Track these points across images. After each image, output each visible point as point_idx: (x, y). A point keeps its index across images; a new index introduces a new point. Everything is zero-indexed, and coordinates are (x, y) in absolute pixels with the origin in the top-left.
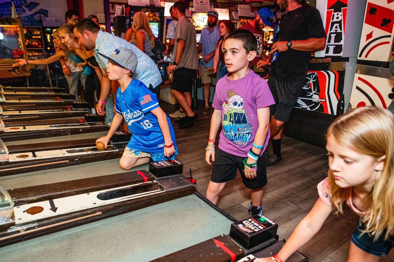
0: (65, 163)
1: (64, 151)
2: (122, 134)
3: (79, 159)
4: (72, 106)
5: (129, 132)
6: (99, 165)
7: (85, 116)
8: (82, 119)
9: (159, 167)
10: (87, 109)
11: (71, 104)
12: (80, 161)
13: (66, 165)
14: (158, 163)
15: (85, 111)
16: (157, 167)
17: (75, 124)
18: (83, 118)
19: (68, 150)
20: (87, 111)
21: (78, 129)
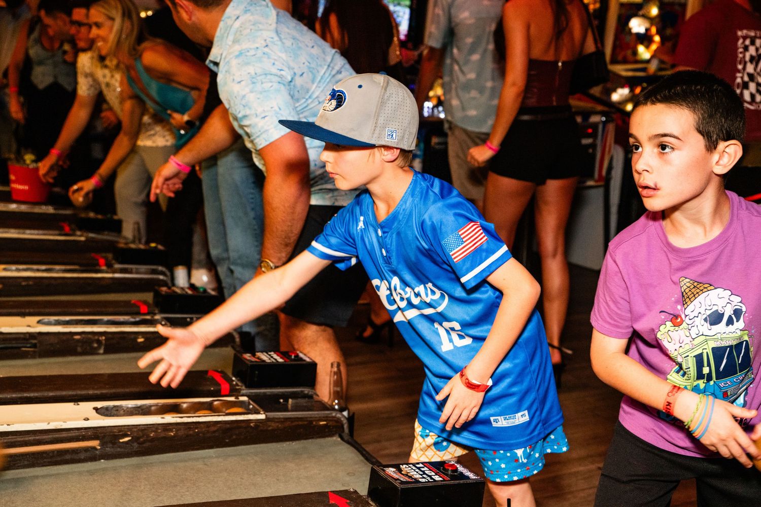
0: (86, 449)
1: (87, 407)
2: (280, 360)
3: (135, 439)
4: (110, 256)
5: (301, 355)
6: (199, 465)
7: (157, 294)
8: (145, 303)
9: (402, 483)
10: (160, 268)
11: (111, 247)
12: (135, 445)
13: (91, 456)
14: (400, 471)
15: (155, 276)
16: (397, 484)
17: (121, 318)
18: (149, 297)
19: (100, 404)
20: (161, 277)
21: (133, 336)
